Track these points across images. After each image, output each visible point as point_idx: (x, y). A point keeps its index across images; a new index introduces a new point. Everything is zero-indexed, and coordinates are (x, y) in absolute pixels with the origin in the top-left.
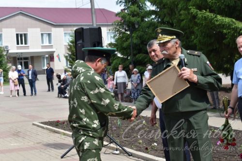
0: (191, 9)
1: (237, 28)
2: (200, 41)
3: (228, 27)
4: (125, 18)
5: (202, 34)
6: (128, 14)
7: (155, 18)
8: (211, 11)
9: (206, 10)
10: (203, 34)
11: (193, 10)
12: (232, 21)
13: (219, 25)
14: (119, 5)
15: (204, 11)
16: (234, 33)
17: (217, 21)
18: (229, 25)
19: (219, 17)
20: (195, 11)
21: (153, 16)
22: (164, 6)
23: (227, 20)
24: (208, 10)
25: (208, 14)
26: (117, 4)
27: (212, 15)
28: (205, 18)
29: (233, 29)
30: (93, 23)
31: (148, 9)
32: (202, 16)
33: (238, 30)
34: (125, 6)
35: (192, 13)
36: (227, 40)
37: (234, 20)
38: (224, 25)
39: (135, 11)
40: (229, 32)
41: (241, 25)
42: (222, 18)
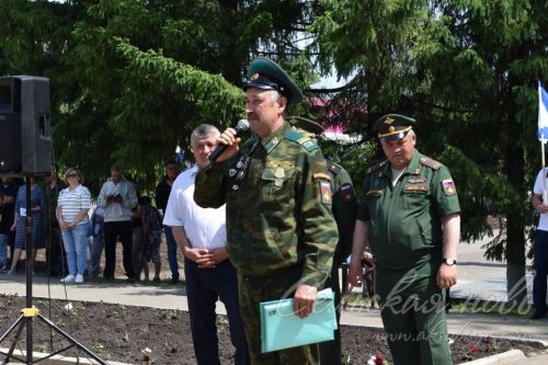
0: (119, 42)
1: (225, 98)
2: (128, 121)
3: (208, 92)
5: (139, 105)
8: (166, 55)
9: (157, 51)
10: (143, 106)
11: (126, 48)
12: (218, 81)
13: (185, 86)
15: (153, 52)
17: (181, 76)
18: (210, 89)
19: (189, 72)
20: (131, 48)
22: (13, 27)
23: (206, 76)
24: (161, 50)
25: (162, 58)
27: (171, 63)
32: (146, 63)
33: (228, 102)
35: (122, 52)
37: (222, 79)
40: (209, 105)
41: (235, 92)
42: (196, 71)
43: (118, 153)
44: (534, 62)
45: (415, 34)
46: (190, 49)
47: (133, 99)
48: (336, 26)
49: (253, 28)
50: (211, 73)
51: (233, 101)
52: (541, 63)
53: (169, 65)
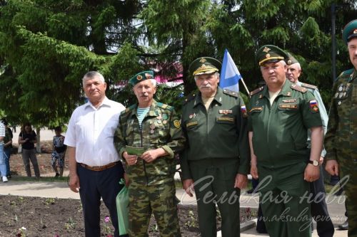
0: (19, 28)
2: (28, 77)
3: (77, 58)
5: (33, 67)
8: (49, 35)
9: (43, 33)
10: (35, 68)
11: (23, 31)
12: (83, 50)
13: (62, 54)
15: (41, 34)
16: (84, 68)
17: (59, 49)
18: (78, 56)
19: (65, 44)
20: (26, 31)
23: (75, 48)
24: (46, 33)
25: (47, 38)
27: (52, 40)
28: (42, 44)
29: (83, 62)
32: (37, 40)
35: (21, 35)
36: (72, 77)
37: (85, 49)
38: (69, 56)
40: (77, 66)
42: (68, 45)
43: (23, 98)
44: (276, 31)
45: (204, 16)
46: (65, 31)
47: (29, 64)
48: (155, 13)
49: (104, 16)
50: (78, 46)
51: (93, 63)
52: (280, 31)
53: (51, 42)
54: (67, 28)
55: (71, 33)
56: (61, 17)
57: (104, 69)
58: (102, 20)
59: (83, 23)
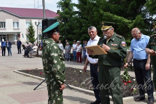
0: (100, 11)
3: (120, 21)
4: (62, 15)
6: (64, 13)
7: (78, 15)
8: (110, 13)
11: (102, 12)
12: (122, 18)
13: (115, 20)
14: (59, 8)
15: (107, 12)
16: (123, 25)
17: (114, 18)
18: (120, 20)
19: (115, 16)
21: (77, 15)
22: (84, 9)
23: (119, 18)
24: (109, 12)
25: (109, 14)
26: (57, 7)
27: (112, 15)
28: (108, 16)
30: (44, 17)
31: (74, 11)
32: (106, 15)
33: (125, 23)
34: (62, 8)
36: (119, 28)
37: (123, 18)
38: (117, 20)
39: (67, 11)
40: (120, 24)
41: (127, 21)
42: (117, 16)
48: (151, 3)
51: (126, 23)
54: (117, 10)
55: (119, 12)
56: (115, 6)
57: (130, 25)
58: (131, 7)
59: (124, 8)
